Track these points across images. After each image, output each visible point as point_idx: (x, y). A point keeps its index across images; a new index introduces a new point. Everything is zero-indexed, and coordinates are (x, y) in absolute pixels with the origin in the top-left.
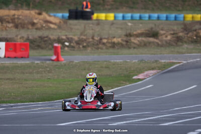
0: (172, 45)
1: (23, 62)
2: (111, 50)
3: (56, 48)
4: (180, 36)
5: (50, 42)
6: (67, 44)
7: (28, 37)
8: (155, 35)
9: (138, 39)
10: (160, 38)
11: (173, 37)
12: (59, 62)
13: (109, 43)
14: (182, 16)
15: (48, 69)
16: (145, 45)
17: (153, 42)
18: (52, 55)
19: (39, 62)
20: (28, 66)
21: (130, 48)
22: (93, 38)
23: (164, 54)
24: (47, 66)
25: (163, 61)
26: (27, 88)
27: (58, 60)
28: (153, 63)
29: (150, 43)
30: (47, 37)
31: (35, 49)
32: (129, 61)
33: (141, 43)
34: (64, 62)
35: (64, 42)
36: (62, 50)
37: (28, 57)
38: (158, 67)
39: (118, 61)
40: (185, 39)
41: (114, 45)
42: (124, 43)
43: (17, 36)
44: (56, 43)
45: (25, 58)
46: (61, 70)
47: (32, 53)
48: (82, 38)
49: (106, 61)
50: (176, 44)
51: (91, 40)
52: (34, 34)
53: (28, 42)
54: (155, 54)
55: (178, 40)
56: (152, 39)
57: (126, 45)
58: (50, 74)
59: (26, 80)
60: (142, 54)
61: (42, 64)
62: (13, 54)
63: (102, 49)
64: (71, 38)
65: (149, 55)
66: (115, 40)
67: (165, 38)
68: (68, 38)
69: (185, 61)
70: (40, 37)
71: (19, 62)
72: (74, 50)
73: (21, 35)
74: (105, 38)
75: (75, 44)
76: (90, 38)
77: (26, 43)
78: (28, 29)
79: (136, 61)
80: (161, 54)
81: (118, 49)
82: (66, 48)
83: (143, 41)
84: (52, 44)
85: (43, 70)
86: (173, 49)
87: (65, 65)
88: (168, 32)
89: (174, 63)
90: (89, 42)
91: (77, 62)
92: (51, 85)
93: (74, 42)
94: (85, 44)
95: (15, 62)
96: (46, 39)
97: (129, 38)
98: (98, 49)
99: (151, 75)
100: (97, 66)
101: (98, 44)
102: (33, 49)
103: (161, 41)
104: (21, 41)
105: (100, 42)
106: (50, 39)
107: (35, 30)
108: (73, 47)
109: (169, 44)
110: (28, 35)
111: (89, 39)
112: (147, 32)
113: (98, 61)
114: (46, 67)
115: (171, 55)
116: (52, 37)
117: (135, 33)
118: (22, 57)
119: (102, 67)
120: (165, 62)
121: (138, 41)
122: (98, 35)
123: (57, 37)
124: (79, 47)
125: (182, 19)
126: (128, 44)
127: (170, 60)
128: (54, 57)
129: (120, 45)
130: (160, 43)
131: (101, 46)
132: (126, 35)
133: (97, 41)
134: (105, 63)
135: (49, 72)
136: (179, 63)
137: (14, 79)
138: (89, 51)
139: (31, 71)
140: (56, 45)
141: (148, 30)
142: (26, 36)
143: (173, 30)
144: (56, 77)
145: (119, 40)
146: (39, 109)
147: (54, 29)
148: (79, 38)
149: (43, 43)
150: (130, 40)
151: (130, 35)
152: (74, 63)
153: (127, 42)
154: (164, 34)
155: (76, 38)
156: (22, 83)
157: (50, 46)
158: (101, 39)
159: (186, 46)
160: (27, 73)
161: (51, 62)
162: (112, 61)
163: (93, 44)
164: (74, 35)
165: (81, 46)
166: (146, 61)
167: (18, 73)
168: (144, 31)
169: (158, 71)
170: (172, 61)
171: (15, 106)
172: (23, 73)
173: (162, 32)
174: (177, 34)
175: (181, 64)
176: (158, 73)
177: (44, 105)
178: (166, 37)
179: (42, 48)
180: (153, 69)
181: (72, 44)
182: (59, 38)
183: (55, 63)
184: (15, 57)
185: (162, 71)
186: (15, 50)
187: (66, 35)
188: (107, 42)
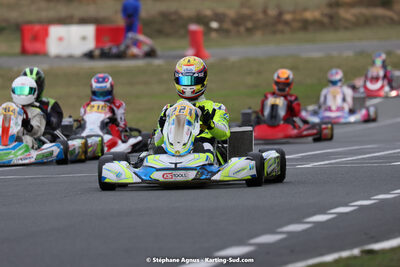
2: (301, 35)
3: (193, 34)
5: (180, 23)
6: (214, 25)
9: (353, 11)
13: (297, 21)
16: (366, 22)
18: (186, 48)
19: (161, 62)
20: (141, 71)
22: (265, 12)
29: (376, 18)
30: (175, 13)
33: (358, 19)
35: (209, 22)
36: (206, 38)
41: (306, 25)
42: (326, 20)
44: (193, 23)
49: (291, 57)
51: (261, 16)
56: (380, 11)
57: (330, 23)
64: (223, 14)
66: (308, 15)
68: (216, 15)
72: (228, 37)
74: (288, 12)
75: (230, 25)
76: (260, 11)
79: (351, 54)
82: (214, 35)
83: (363, 14)
84: (184, 26)
90: (258, 21)
93: (228, 20)
94: (249, 24)
96: (174, 17)
97: (335, 10)
101: (275, 24)
105: (279, 21)
106: (181, 16)
108: (227, 31)
111: (257, 14)
116: (184, 13)
121: (354, 15)
124: (238, 32)
126: (334, 21)
129: (319, 25)
132: (330, 5)
133: (273, 18)
134: (289, 60)
145: (317, 14)
148: (237, 13)
150: (337, 14)
151: (337, 4)
152: (229, 63)
153: (331, 17)
155: (232, 13)
156: (130, 104)
157: (182, 31)
158: (281, 14)
160: (139, 84)
163: (266, 25)
164: (229, 7)
165: (242, 29)
166: (370, 53)
179: (167, 35)
182: (198, 15)
187: (212, 8)
188: (293, 20)
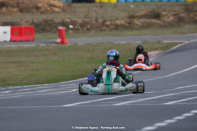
0: (174, 26)
1: (28, 46)
2: (114, 32)
3: (60, 31)
4: (182, 17)
5: (54, 25)
6: (71, 27)
7: (33, 21)
8: (157, 16)
9: (141, 20)
10: (162, 19)
11: (175, 18)
12: (64, 45)
13: (113, 25)
15: (53, 52)
16: (147, 26)
17: (156, 23)
18: (57, 38)
19: (44, 45)
20: (34, 49)
21: (132, 29)
22: (96, 20)
23: (166, 34)
24: (52, 48)
25: (165, 42)
26: (33, 70)
27: (62, 42)
28: (156, 43)
29: (152, 24)
30: (51, 20)
31: (40, 33)
32: (132, 42)
33: (143, 24)
34: (68, 44)
35: (68, 25)
36: (67, 33)
37: (33, 40)
38: (161, 48)
39: (121, 42)
40: (187, 20)
41: (117, 27)
42: (127, 25)
43: (22, 20)
44: (61, 26)
45: (30, 41)
46: (66, 52)
47: (37, 36)
48: (86, 21)
49: (110, 43)
50: (178, 24)
51: (94, 22)
52: (38, 18)
53: (33, 26)
54: (157, 35)
55: (180, 21)
56: (154, 21)
57: (129, 26)
58: (56, 57)
59: (31, 63)
60: (145, 35)
61: (47, 47)
62: (19, 38)
63: (105, 31)
64: (75, 21)
65: (152, 36)
66: (118, 22)
67: (167, 19)
68: (72, 21)
69: (187, 41)
70: (44, 21)
71: (24, 46)
72: (78, 33)
73: (26, 20)
74: (108, 21)
75: (79, 27)
76: (94, 20)
77: (30, 26)
78: (33, 13)
79: (140, 42)
80: (163, 34)
81: (121, 30)
82: (71, 31)
83: (146, 22)
84: (56, 27)
85: (49, 52)
86: (175, 30)
87: (70, 47)
88: (169, 13)
89: (176, 44)
90: (93, 25)
91: (81, 44)
92: (56, 67)
93: (78, 24)
94: (89, 27)
95: (20, 46)
96: (50, 22)
97: (132, 20)
98: (101, 31)
99: (154, 56)
100: (101, 48)
101: (101, 27)
102: (38, 32)
103: (163, 22)
104: (27, 25)
105: (103, 25)
106: (54, 22)
107: (39, 14)
108: (77, 30)
109: (171, 25)
110: (33, 19)
111: (92, 21)
112: (149, 13)
113: (103, 43)
114: (51, 50)
115: (173, 35)
116: (56, 20)
117: (137, 14)
118: (27, 41)
119: (106, 49)
120: (167, 43)
121: (141, 22)
122: (102, 17)
123: (61, 20)
124: (83, 30)
126: (131, 25)
127: (172, 40)
128: (59, 40)
129: (124, 27)
130: (162, 24)
131: (104, 28)
132: (129, 17)
133: (101, 23)
134: (109, 45)
135: (55, 54)
136: (182, 43)
137: (20, 62)
138: (92, 33)
139: (36, 53)
140: (60, 28)
141: (150, 12)
142: (30, 20)
143: (175, 11)
144: (61, 59)
145: (123, 22)
146: (45, 90)
147: (58, 12)
148: (83, 21)
149: (48, 26)
150: (133, 21)
151: (132, 17)
152: (78, 45)
153: (130, 23)
154: (166, 15)
155: (80, 21)
156: (28, 66)
157: (55, 30)
158: (104, 21)
159: (187, 26)
160: (32, 56)
161: (56, 45)
162: (116, 42)
163: (97, 27)
164: (78, 18)
165: (85, 29)
166: (149, 41)
167: (24, 56)
168: (147, 13)
169: (161, 51)
170: (174, 41)
171: (21, 88)
172: (29, 56)
173: (164, 13)
174: (178, 14)
175: (184, 44)
176: (161, 53)
177: (49, 87)
179: (47, 32)
180: (156, 50)
181: (76, 27)
182: (63, 21)
183: (60, 46)
184: (21, 41)
185: (165, 51)
186: (20, 34)
187: (70, 18)
188: (110, 24)
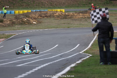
0: (10, 26)
8: (2, 21)
10: (4, 22)
11: (10, 22)
14: (14, 11)
17: (1, 25)
25: (7, 34)
28: (2, 35)
40: (16, 23)
50: (12, 25)
54: (2, 31)
69: (17, 33)
80: (5, 30)
86: (11, 28)
88: (7, 19)
89: (12, 35)
125: (14, 13)
130: (4, 25)
136: (15, 35)
143: (10, 19)
159: (17, 26)
173: (5, 20)
174: (12, 20)
178: (7, 22)
185: (7, 39)
